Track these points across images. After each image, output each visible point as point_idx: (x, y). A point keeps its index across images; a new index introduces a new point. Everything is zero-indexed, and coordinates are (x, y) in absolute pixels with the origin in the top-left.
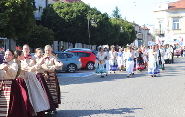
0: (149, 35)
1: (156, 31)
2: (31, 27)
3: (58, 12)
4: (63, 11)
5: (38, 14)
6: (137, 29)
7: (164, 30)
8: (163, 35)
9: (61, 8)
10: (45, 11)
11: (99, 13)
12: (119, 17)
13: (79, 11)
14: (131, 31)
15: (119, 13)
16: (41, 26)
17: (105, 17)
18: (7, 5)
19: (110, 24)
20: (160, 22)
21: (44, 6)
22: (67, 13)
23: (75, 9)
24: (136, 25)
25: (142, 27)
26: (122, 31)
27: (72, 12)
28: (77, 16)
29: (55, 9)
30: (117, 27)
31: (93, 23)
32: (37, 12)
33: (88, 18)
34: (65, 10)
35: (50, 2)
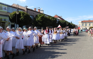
5: (57, 22)
14: (74, 26)
15: (72, 23)
17: (70, 23)
18: (52, 20)
20: (80, 24)
22: (62, 22)
30: (72, 25)
33: (66, 23)
35: (59, 20)
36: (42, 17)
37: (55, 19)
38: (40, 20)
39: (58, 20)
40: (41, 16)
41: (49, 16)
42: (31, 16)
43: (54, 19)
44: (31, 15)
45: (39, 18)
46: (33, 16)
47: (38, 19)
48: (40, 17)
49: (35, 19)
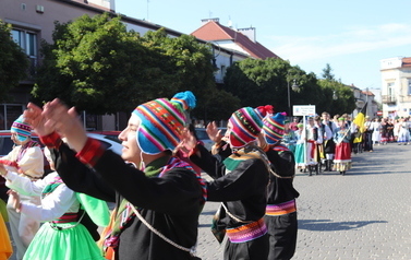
0: (374, 102)
1: (383, 97)
2: (210, 93)
3: (246, 72)
4: (253, 70)
5: (219, 75)
6: (356, 95)
7: (396, 95)
8: (394, 103)
9: (250, 67)
10: (229, 71)
11: (302, 73)
12: (331, 77)
13: (275, 70)
14: (348, 97)
15: (331, 73)
16: (223, 91)
17: (312, 79)
18: (179, 64)
19: (319, 87)
20: (389, 85)
21: (228, 65)
22: (258, 74)
23: (270, 68)
24: (356, 89)
25: (364, 91)
26: (335, 97)
27: (266, 72)
28: (273, 77)
29: (242, 68)
30: (328, 92)
31: (294, 87)
32: (219, 72)
33: (288, 80)
34: (256, 69)
35: (235, 59)
36: (105, 38)
37: (199, 55)
38: (87, 62)
39: (222, 61)
40: (97, 35)
41: (156, 27)
42: (15, 36)
43: (192, 50)
44: (15, 27)
45: (83, 52)
46: (38, 31)
47: (77, 55)
48: (92, 37)
49: (48, 52)
